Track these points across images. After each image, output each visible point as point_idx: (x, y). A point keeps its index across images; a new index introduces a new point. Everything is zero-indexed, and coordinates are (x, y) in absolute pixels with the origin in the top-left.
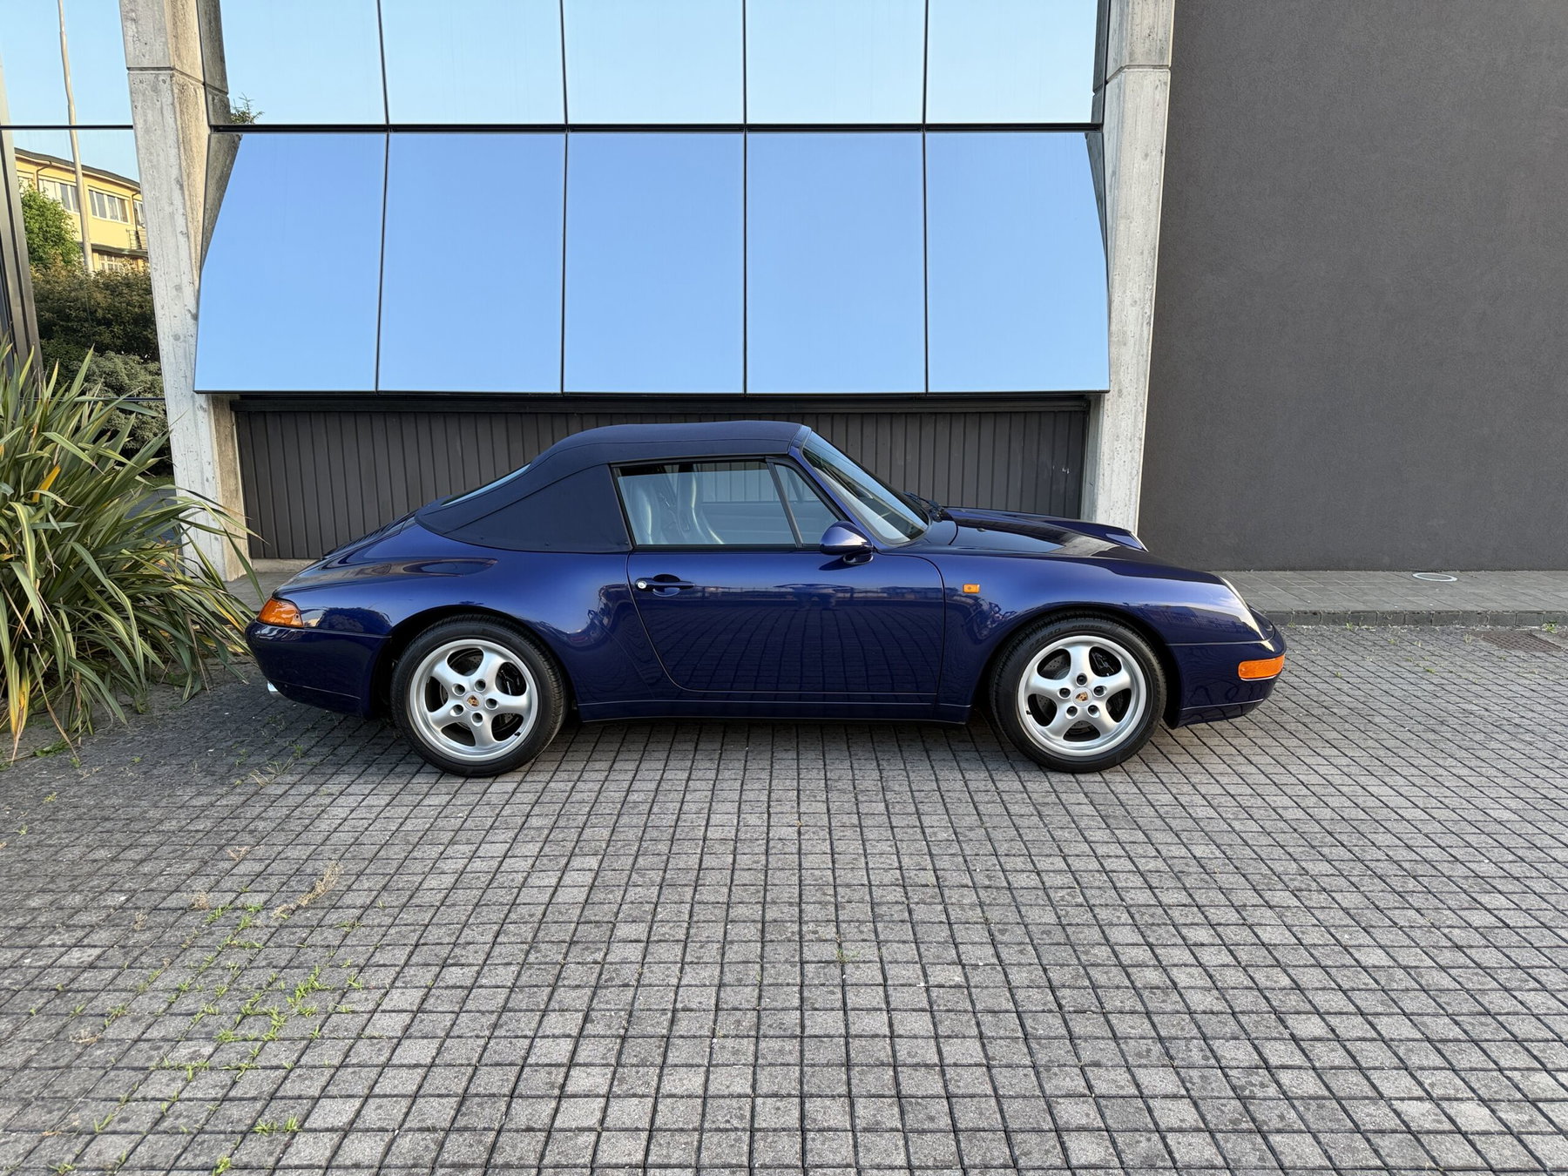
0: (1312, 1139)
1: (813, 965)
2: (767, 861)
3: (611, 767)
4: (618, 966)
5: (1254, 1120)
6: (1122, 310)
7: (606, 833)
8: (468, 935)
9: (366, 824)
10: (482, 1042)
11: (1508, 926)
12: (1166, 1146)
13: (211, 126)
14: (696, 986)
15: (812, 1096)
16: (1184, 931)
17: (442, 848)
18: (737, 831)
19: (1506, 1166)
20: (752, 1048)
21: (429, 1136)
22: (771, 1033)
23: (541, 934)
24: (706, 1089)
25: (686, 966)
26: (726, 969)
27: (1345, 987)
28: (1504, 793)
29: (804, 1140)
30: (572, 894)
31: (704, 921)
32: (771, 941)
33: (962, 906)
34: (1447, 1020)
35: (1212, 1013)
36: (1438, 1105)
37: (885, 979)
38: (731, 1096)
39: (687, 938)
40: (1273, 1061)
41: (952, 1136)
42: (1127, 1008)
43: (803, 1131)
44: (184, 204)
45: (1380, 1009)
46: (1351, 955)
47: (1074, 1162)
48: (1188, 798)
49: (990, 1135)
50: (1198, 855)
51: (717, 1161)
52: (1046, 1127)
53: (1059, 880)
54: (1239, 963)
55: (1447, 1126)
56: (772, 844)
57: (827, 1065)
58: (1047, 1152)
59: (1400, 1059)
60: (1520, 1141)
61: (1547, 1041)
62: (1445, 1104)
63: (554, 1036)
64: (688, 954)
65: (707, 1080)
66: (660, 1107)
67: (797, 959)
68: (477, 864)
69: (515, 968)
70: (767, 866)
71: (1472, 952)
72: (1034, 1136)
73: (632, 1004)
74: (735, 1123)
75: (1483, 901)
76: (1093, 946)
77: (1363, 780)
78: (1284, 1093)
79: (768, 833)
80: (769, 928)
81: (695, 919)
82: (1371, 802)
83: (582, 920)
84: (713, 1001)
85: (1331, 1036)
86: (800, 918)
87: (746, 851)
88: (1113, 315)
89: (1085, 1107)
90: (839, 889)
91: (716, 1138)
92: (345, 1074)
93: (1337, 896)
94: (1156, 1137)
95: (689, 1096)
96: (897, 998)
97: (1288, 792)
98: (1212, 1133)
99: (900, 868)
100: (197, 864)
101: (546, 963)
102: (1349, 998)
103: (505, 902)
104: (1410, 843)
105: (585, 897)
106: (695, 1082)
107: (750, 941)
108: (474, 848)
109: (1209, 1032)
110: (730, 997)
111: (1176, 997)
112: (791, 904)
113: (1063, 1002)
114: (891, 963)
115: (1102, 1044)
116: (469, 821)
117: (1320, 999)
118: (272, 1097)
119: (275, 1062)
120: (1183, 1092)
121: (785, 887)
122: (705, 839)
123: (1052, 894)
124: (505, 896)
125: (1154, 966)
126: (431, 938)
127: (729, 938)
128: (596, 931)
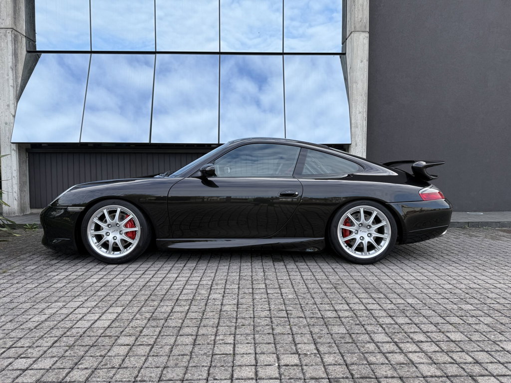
1: (219, 356)
2: (205, 308)
7: (130, 298)
8: (40, 342)
9: (20, 294)
13: (27, 51)
16: (411, 335)
17: (50, 304)
23: (78, 342)
25: (149, 357)
26: (171, 359)
30: (103, 323)
31: (166, 335)
32: (199, 344)
33: (299, 327)
37: (256, 362)
39: (154, 344)
42: (389, 375)
46: (499, 345)
50: (410, 302)
53: (347, 314)
54: (443, 351)
56: (209, 301)
64: (152, 351)
69: (55, 359)
70: (204, 311)
76: (366, 343)
79: (208, 297)
80: (199, 338)
83: (103, 335)
84: (158, 376)
86: (216, 333)
87: (196, 304)
90: (239, 321)
93: (481, 319)
96: (261, 372)
97: (443, 279)
99: (270, 310)
102: (507, 368)
103: (68, 327)
105: (109, 324)
107: (187, 345)
110: (168, 373)
111: (415, 369)
112: (213, 327)
113: (354, 372)
114: (261, 354)
116: (69, 293)
117: (491, 369)
121: (211, 319)
122: (177, 300)
123: (343, 320)
124: (69, 324)
125: (399, 352)
126: (19, 344)
127: (177, 343)
128: (107, 340)
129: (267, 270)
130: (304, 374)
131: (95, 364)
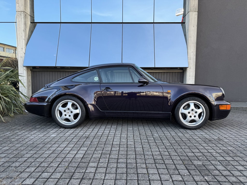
1: (141, 174)
2: (127, 149)
4: (89, 174)
6: (190, 53)
7: (90, 143)
8: (52, 165)
13: (31, 22)
14: (109, 179)
17: (52, 145)
18: (120, 142)
23: (70, 165)
25: (107, 174)
26: (117, 175)
30: (80, 156)
31: (112, 163)
32: (129, 168)
37: (161, 178)
39: (107, 167)
44: (24, 34)
53: (199, 154)
64: (107, 171)
67: (136, 173)
68: (59, 149)
69: (61, 173)
76: (214, 170)
79: (127, 143)
80: (128, 165)
81: (109, 162)
83: (81, 162)
86: (136, 162)
87: (122, 147)
88: (188, 54)
90: (146, 156)
101: (70, 172)
103: (63, 157)
105: (82, 156)
107: (123, 168)
108: (59, 145)
110: (118, 183)
112: (133, 159)
114: (161, 174)
116: (59, 140)
122: (112, 144)
123: (198, 157)
124: (63, 156)
125: (232, 176)
126: (42, 165)
127: (118, 167)
131: (81, 177)
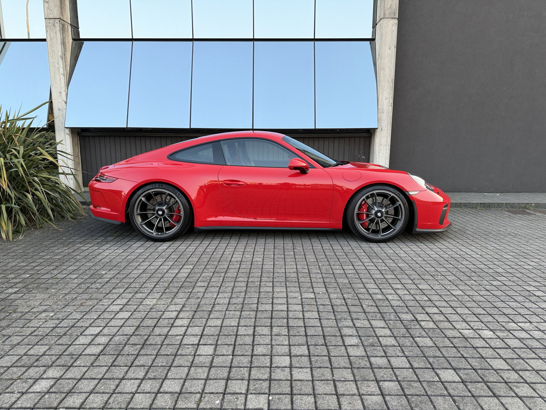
0: (430, 339)
1: (264, 293)
2: (251, 267)
3: (200, 243)
4: (196, 293)
5: (410, 334)
6: (382, 101)
7: (197, 259)
8: (145, 285)
9: (114, 257)
10: (146, 313)
11: (506, 285)
12: (379, 341)
13: (73, 39)
14: (222, 298)
15: (258, 326)
16: (392, 285)
17: (139, 263)
19: (497, 347)
20: (239, 313)
21: (125, 337)
22: (247, 310)
23: (171, 285)
24: (222, 324)
25: (220, 293)
26: (233, 294)
27: (446, 300)
28: (509, 251)
29: (254, 338)
30: (183, 275)
31: (228, 282)
32: (250, 287)
33: (316, 278)
34: (481, 309)
35: (400, 306)
36: (475, 331)
37: (287, 296)
38: (231, 326)
39: (221, 286)
40: (419, 319)
41: (305, 337)
42: (370, 305)
43: (254, 335)
44: (63, 64)
45: (458, 306)
46: (450, 292)
47: (346, 344)
48: (398, 251)
49: (318, 337)
50: (400, 266)
51: (224, 343)
52: (338, 335)
53: (351, 272)
54: (411, 294)
55: (478, 336)
56: (253, 262)
57: (264, 318)
58: (337, 341)
59: (464, 319)
60: (503, 341)
61: (516, 315)
62: (477, 331)
63: (171, 311)
64: (221, 290)
65: (223, 323)
66: (206, 329)
67: (258, 291)
68: (151, 267)
69: (161, 294)
70: (251, 268)
71: (493, 292)
72: (333, 337)
73: (200, 303)
74: (231, 333)
75: (498, 279)
76: (360, 288)
77: (460, 247)
78: (422, 327)
79: (252, 260)
80: (249, 283)
81: (224, 281)
82: (462, 253)
83: (186, 281)
84: (228, 302)
85: (440, 313)
87: (244, 264)
88: (379, 103)
89: (352, 330)
90: (275, 274)
91: (224, 337)
92: (99, 321)
93: (448, 277)
94: (376, 338)
95: (216, 326)
96: (290, 301)
97: (434, 250)
98: (395, 337)
99: (297, 269)
100: (55, 267)
101: (172, 292)
102: (448, 303)
104: (474, 264)
105: (187, 275)
106: (219, 322)
107: (242, 287)
108: (150, 263)
109: (397, 311)
110: (233, 301)
111: (388, 302)
112: (258, 277)
113: (348, 303)
114: (290, 292)
115: (360, 314)
116: (150, 256)
117: (437, 303)
118: (72, 327)
119: (75, 318)
120: (387, 327)
121: (256, 273)
122: (230, 261)
123: (348, 275)
124: (160, 275)
125: (381, 294)
126: (133, 286)
127: (235, 286)
128: (190, 284)
129: (295, 242)
130: (316, 302)
131: (187, 296)
